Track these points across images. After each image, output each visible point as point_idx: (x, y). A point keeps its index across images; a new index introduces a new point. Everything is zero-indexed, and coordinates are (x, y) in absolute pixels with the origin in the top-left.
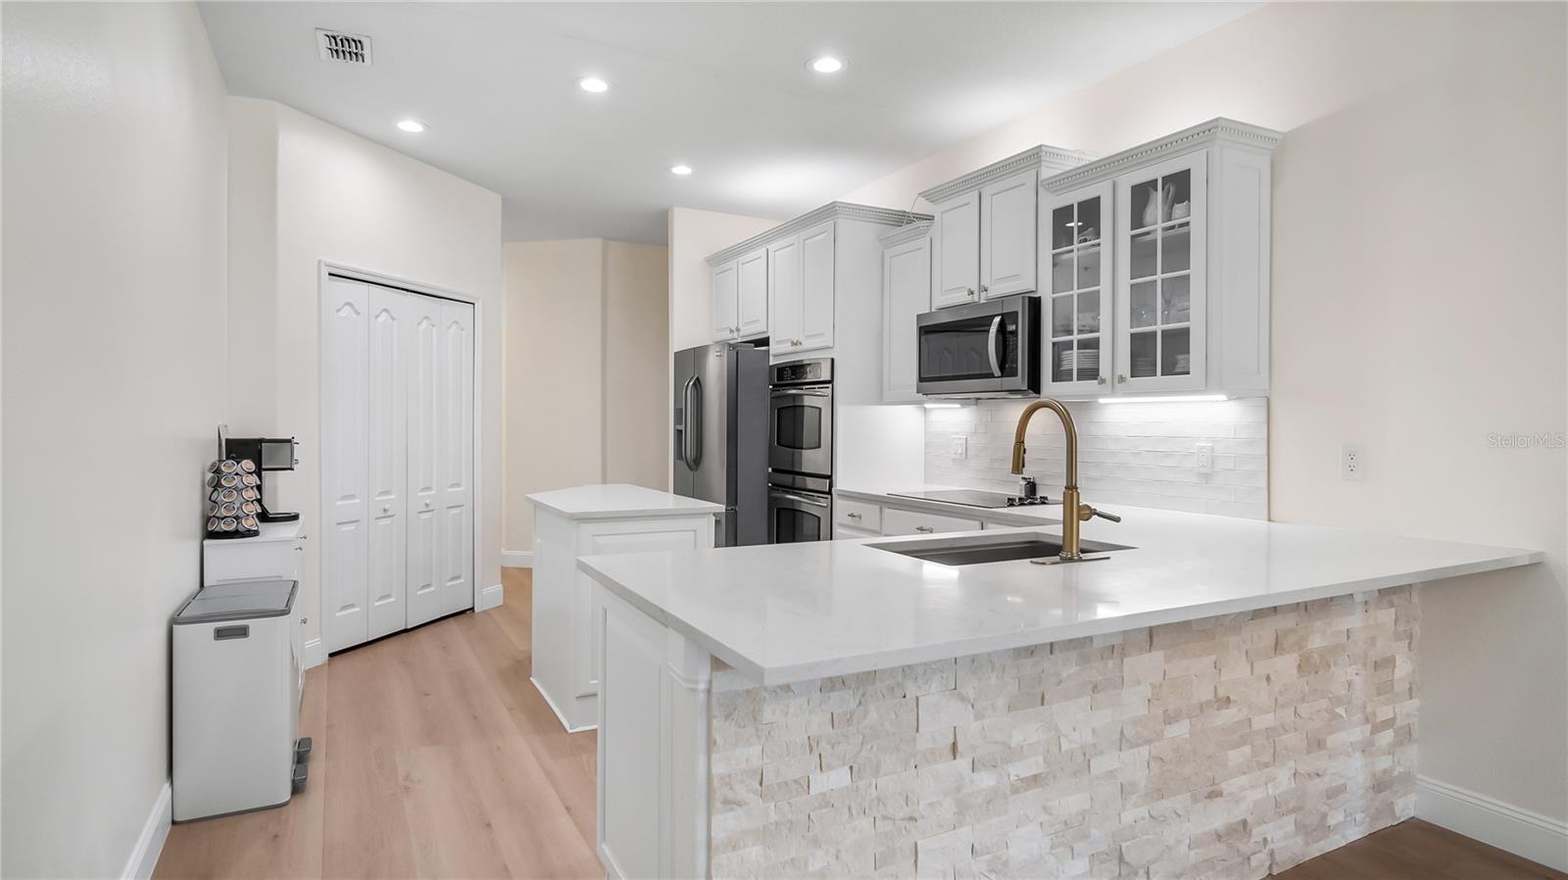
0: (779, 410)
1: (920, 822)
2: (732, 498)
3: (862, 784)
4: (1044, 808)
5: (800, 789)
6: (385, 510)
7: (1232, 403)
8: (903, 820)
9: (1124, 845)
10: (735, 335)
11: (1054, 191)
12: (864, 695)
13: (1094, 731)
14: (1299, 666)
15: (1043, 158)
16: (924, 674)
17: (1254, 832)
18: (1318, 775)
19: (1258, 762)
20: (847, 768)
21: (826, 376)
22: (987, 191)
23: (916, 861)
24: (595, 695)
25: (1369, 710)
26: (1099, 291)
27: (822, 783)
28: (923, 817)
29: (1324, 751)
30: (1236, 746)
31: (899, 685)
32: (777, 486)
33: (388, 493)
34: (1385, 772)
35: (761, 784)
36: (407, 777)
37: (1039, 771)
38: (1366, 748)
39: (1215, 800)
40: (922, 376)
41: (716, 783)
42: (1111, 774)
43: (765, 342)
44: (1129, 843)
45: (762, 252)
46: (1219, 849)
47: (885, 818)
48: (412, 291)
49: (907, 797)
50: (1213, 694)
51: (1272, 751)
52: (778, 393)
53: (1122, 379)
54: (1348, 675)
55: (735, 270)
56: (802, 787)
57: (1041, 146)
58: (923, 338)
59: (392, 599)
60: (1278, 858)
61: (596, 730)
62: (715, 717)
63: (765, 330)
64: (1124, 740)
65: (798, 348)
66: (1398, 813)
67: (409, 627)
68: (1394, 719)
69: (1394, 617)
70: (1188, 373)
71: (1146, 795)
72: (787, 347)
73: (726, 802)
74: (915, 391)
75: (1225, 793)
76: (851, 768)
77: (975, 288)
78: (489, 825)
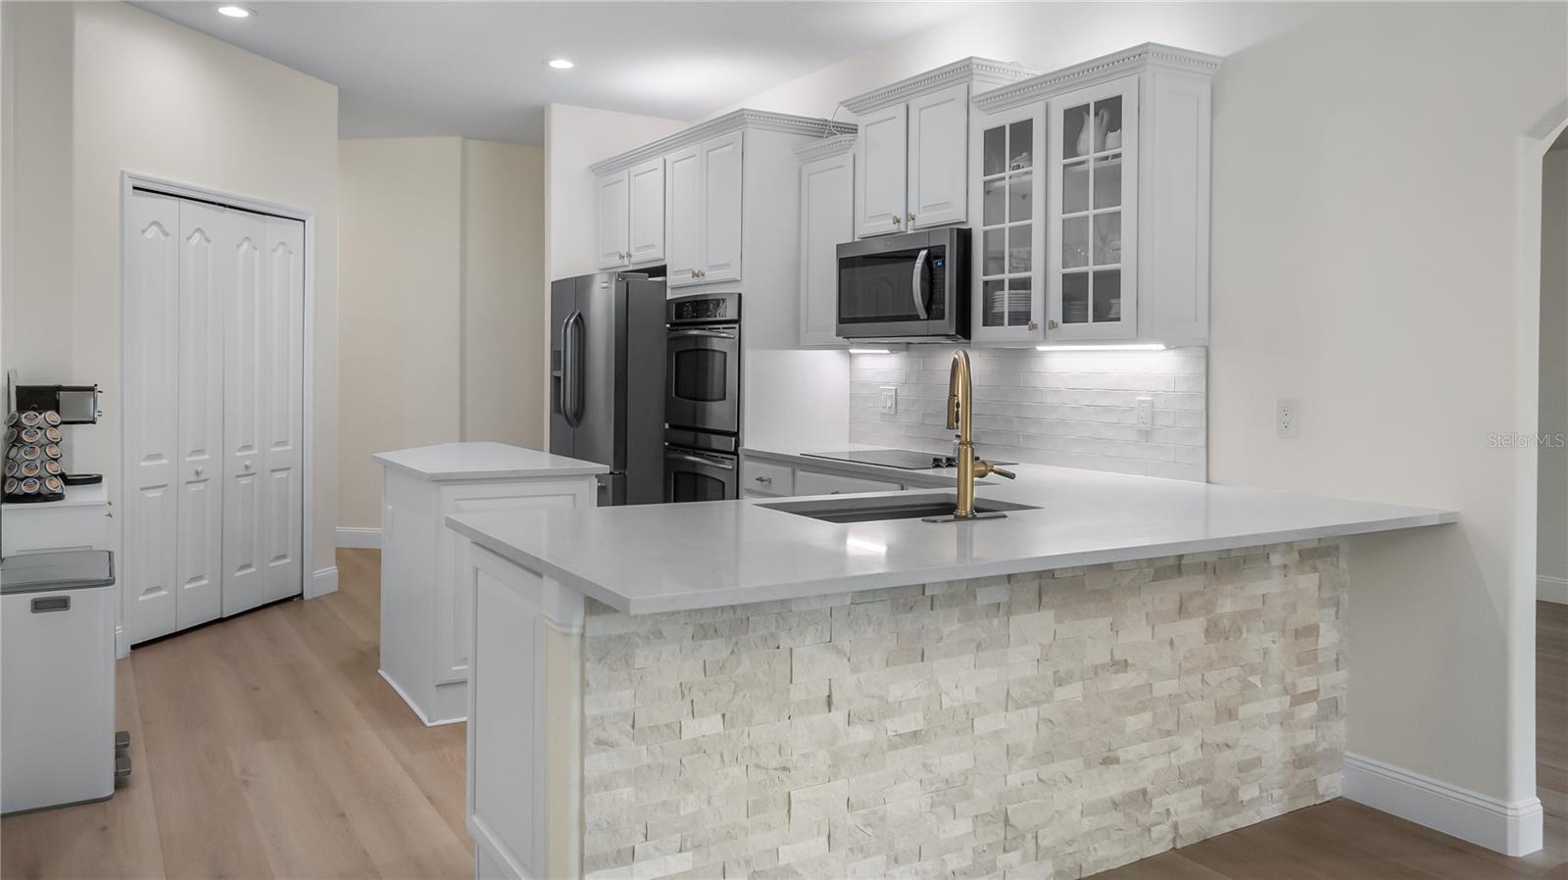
0: (678, 354)
1: (793, 772)
2: (621, 458)
3: (734, 732)
4: (924, 765)
5: (672, 733)
6: (197, 473)
7: (1171, 353)
8: (775, 769)
9: (1010, 808)
10: (626, 260)
11: (985, 110)
12: (736, 644)
13: (977, 690)
14: (1207, 631)
15: (974, 71)
16: (798, 626)
17: (1154, 802)
18: (1228, 746)
19: (1159, 730)
20: (719, 717)
21: (731, 314)
22: (915, 104)
23: (789, 811)
24: (465, 682)
25: (1288, 679)
26: (1030, 225)
27: (693, 729)
28: (796, 768)
29: (1236, 722)
30: (1135, 711)
31: (772, 635)
32: (675, 446)
33: (200, 452)
34: (1307, 747)
35: (633, 727)
36: (244, 771)
37: (919, 728)
38: (1285, 720)
39: (1112, 766)
40: (843, 316)
41: (588, 722)
42: (997, 734)
43: (661, 271)
44: (1015, 806)
45: (658, 162)
46: (1116, 818)
47: (758, 766)
48: (230, 207)
49: (780, 747)
50: (1109, 658)
51: (1176, 718)
52: (674, 334)
53: (1053, 325)
54: (1262, 643)
55: (626, 181)
56: (674, 732)
57: (970, 58)
58: (843, 271)
59: (206, 582)
60: (1181, 831)
61: (465, 722)
62: (588, 660)
63: (661, 256)
64: (1010, 700)
65: (701, 280)
66: (1321, 791)
67: (224, 616)
68: (1318, 691)
69: (1317, 582)
70: (1119, 319)
71: (1033, 758)
72: (688, 279)
73: (599, 743)
74: (834, 333)
75: (1122, 759)
76: (724, 715)
77: (901, 215)
78: (343, 815)
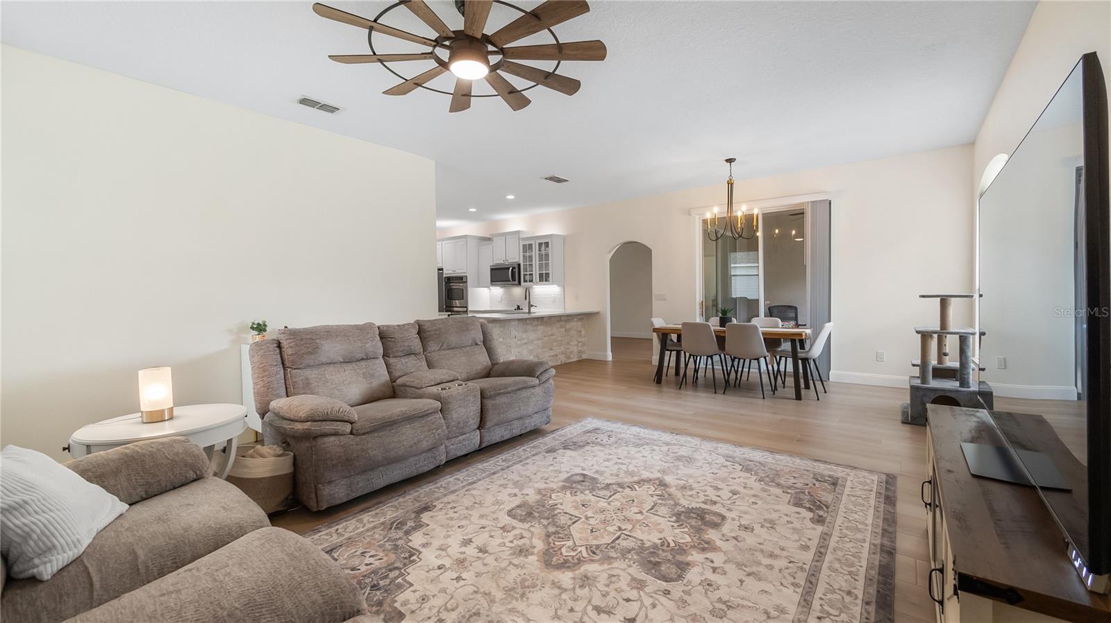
0: (448, 289)
7: (558, 287)
11: (522, 241)
14: (565, 330)
15: (520, 233)
18: (569, 349)
19: (558, 345)
21: (464, 280)
22: (507, 237)
25: (577, 339)
26: (532, 263)
29: (569, 345)
30: (555, 342)
34: (580, 350)
38: (577, 345)
40: (491, 281)
43: (443, 269)
50: (551, 334)
51: (561, 344)
52: (447, 285)
53: (537, 282)
54: (573, 332)
57: (520, 230)
58: (492, 271)
63: (441, 265)
65: (455, 272)
66: (583, 357)
68: (582, 341)
70: (550, 281)
72: (451, 272)
74: (490, 284)
77: (507, 261)
